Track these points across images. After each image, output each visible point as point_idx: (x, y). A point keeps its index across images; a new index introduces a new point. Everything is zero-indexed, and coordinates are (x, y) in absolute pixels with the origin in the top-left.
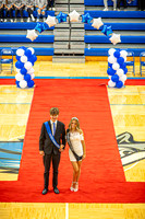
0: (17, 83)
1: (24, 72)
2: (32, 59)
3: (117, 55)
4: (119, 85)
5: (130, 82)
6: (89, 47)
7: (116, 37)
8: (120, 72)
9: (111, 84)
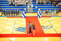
0: (23, 17)
1: (24, 15)
2: (25, 13)
3: (39, 12)
4: (40, 17)
5: (42, 17)
6: (34, 11)
7: (39, 9)
8: (40, 15)
9: (39, 17)
